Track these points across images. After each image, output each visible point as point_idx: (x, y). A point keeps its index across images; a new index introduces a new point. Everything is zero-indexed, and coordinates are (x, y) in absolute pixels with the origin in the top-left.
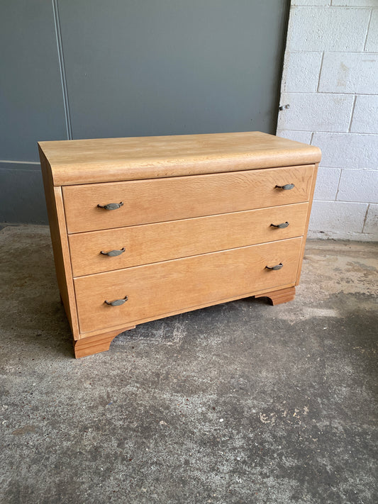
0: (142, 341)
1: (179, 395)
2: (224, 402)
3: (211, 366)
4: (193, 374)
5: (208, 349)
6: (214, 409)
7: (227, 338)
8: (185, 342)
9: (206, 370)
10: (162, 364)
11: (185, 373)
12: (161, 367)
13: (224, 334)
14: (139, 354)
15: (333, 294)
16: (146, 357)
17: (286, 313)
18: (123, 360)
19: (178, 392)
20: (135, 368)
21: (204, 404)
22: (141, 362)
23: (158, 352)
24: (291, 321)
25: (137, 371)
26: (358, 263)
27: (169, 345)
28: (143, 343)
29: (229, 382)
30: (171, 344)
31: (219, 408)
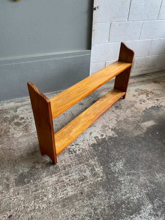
0: (83, 185)
1: (134, 216)
2: (157, 207)
3: (132, 184)
4: (128, 195)
5: (121, 173)
6: (157, 215)
7: (124, 160)
8: (107, 174)
9: (131, 188)
10: (107, 197)
11: (124, 197)
12: (108, 199)
13: (121, 158)
14: (89, 197)
15: (144, 111)
16: (95, 196)
17: (136, 130)
18: (83, 207)
19: (131, 214)
20: (95, 209)
21: (150, 214)
22: (95, 201)
23: (98, 189)
24: (142, 135)
25: (98, 211)
26: (139, 89)
27: (101, 180)
28: (85, 187)
29: (148, 191)
30: (100, 178)
31: (159, 213)
